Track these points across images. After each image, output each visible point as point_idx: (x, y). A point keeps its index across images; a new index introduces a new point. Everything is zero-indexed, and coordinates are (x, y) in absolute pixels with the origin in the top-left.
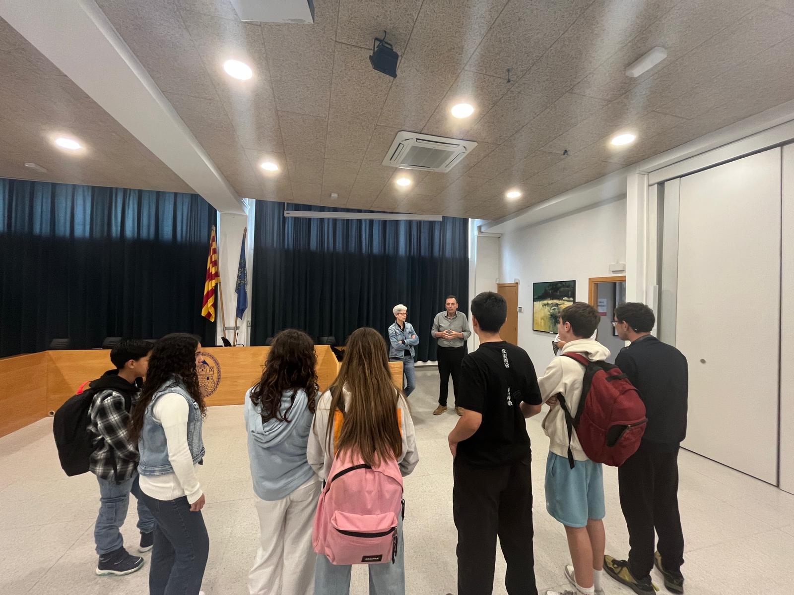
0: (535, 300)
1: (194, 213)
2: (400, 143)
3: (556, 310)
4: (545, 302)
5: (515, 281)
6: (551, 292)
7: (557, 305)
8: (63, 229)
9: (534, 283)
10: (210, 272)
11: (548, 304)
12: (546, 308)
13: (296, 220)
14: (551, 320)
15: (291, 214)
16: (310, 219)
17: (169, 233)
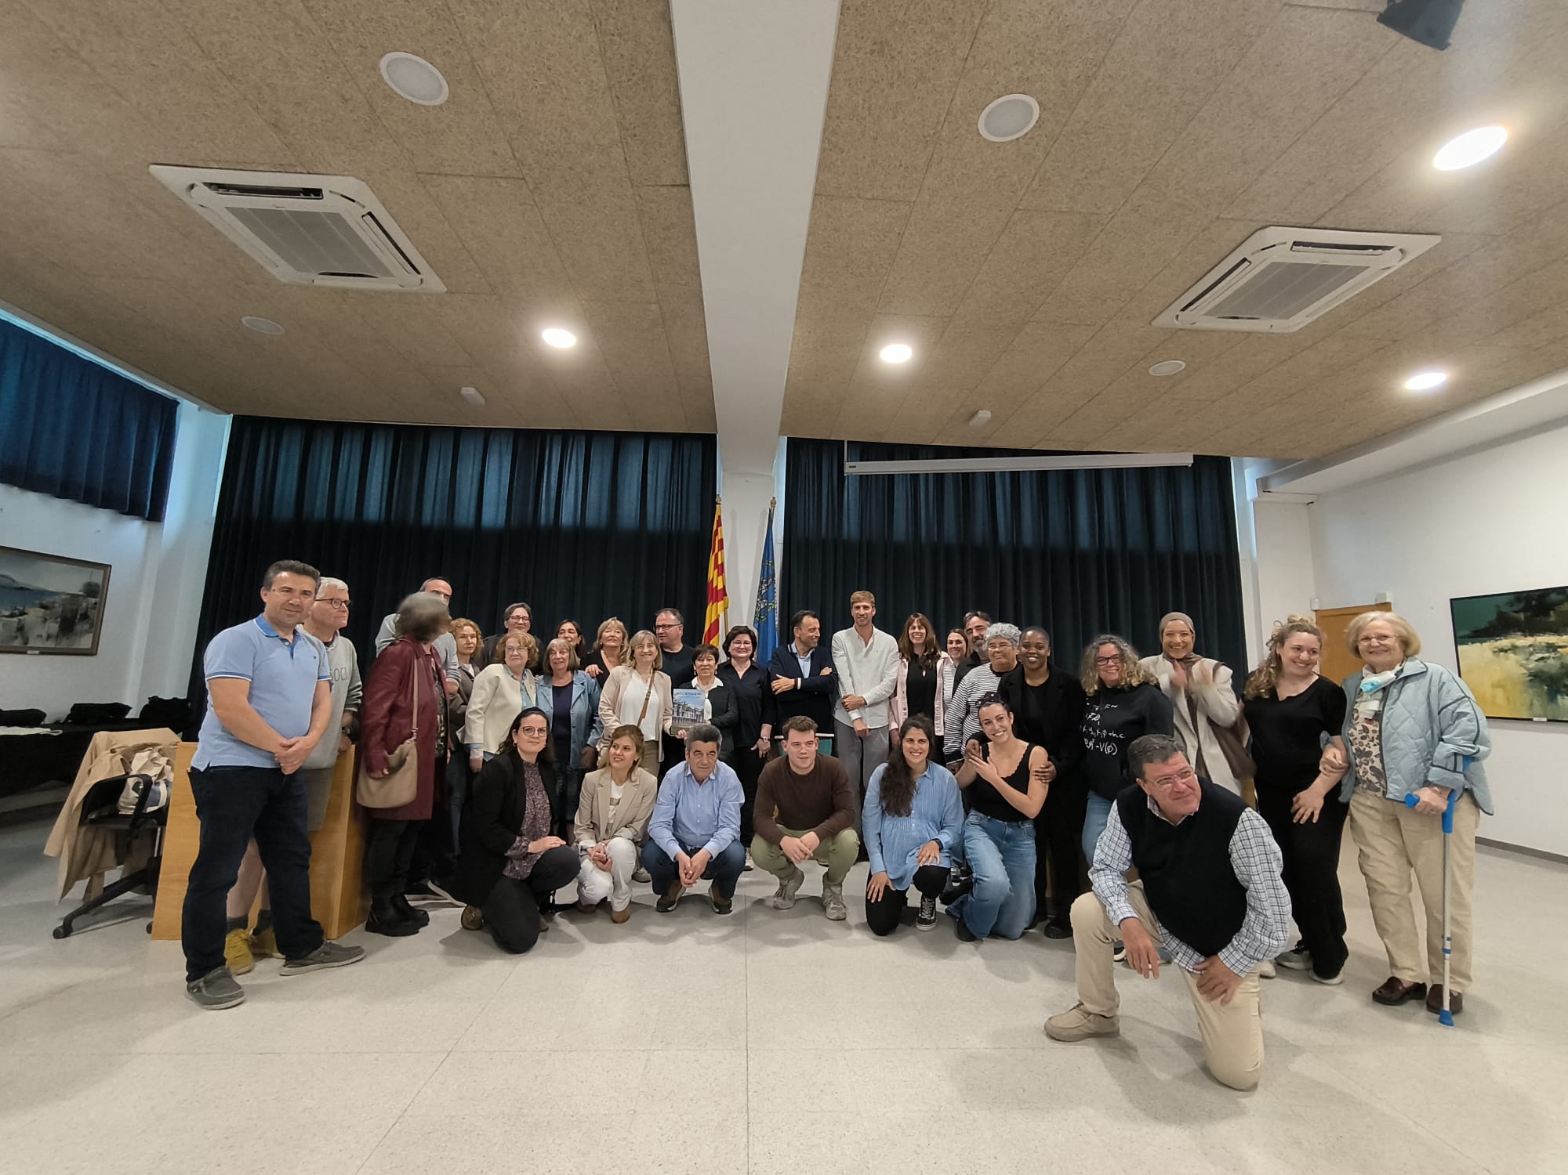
0: (1459, 640)
1: (676, 475)
2: (1245, 260)
3: (1551, 661)
4: (1505, 642)
5: (1376, 600)
6: (1522, 616)
7: (1552, 648)
8: (464, 515)
9: (1451, 600)
10: (714, 585)
11: (1514, 648)
12: (1507, 659)
13: (864, 479)
14: (1532, 687)
15: (855, 468)
16: (891, 477)
17: (633, 515)
